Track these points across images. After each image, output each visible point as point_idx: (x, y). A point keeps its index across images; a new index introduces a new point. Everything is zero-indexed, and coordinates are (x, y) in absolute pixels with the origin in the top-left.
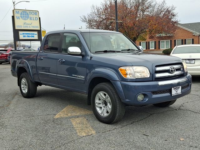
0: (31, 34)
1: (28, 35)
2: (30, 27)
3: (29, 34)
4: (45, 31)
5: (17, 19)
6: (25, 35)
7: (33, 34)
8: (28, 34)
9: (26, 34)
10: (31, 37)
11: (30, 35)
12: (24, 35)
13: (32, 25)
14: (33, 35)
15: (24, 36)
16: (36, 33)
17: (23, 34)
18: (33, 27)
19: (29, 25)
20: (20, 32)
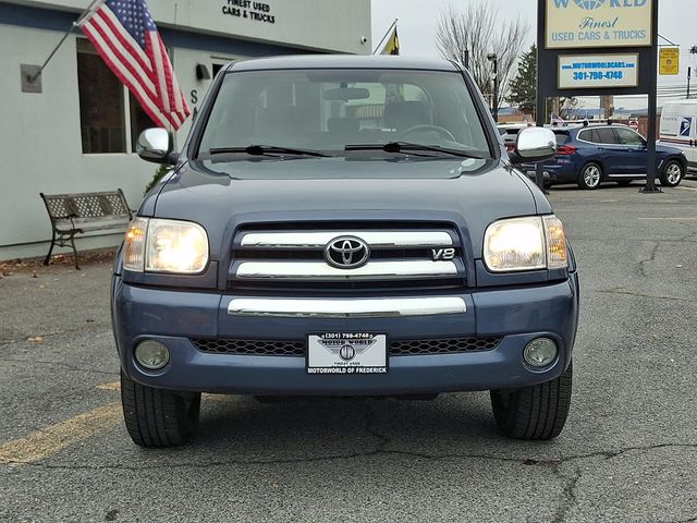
0: (610, 65)
1: (597, 70)
2: (607, 37)
3: (603, 65)
4: (677, 50)
5: (558, 6)
6: (583, 70)
7: (619, 65)
8: (594, 65)
9: (588, 66)
10: (607, 76)
11: (604, 71)
12: (578, 70)
13: (617, 27)
14: (617, 70)
15: (579, 76)
16: (633, 59)
17: (575, 66)
18: (622, 34)
19: (602, 30)
20: (564, 61)
